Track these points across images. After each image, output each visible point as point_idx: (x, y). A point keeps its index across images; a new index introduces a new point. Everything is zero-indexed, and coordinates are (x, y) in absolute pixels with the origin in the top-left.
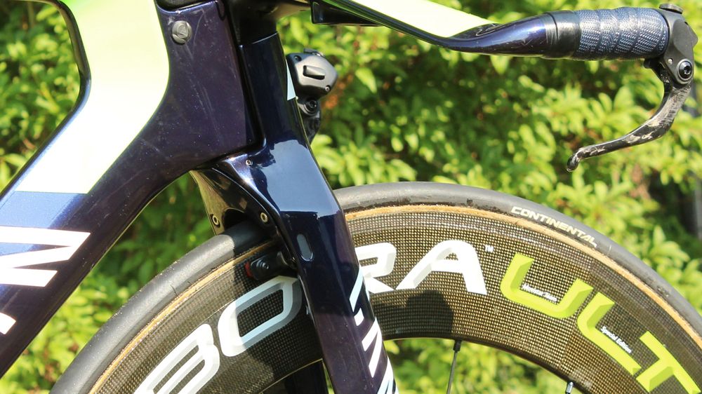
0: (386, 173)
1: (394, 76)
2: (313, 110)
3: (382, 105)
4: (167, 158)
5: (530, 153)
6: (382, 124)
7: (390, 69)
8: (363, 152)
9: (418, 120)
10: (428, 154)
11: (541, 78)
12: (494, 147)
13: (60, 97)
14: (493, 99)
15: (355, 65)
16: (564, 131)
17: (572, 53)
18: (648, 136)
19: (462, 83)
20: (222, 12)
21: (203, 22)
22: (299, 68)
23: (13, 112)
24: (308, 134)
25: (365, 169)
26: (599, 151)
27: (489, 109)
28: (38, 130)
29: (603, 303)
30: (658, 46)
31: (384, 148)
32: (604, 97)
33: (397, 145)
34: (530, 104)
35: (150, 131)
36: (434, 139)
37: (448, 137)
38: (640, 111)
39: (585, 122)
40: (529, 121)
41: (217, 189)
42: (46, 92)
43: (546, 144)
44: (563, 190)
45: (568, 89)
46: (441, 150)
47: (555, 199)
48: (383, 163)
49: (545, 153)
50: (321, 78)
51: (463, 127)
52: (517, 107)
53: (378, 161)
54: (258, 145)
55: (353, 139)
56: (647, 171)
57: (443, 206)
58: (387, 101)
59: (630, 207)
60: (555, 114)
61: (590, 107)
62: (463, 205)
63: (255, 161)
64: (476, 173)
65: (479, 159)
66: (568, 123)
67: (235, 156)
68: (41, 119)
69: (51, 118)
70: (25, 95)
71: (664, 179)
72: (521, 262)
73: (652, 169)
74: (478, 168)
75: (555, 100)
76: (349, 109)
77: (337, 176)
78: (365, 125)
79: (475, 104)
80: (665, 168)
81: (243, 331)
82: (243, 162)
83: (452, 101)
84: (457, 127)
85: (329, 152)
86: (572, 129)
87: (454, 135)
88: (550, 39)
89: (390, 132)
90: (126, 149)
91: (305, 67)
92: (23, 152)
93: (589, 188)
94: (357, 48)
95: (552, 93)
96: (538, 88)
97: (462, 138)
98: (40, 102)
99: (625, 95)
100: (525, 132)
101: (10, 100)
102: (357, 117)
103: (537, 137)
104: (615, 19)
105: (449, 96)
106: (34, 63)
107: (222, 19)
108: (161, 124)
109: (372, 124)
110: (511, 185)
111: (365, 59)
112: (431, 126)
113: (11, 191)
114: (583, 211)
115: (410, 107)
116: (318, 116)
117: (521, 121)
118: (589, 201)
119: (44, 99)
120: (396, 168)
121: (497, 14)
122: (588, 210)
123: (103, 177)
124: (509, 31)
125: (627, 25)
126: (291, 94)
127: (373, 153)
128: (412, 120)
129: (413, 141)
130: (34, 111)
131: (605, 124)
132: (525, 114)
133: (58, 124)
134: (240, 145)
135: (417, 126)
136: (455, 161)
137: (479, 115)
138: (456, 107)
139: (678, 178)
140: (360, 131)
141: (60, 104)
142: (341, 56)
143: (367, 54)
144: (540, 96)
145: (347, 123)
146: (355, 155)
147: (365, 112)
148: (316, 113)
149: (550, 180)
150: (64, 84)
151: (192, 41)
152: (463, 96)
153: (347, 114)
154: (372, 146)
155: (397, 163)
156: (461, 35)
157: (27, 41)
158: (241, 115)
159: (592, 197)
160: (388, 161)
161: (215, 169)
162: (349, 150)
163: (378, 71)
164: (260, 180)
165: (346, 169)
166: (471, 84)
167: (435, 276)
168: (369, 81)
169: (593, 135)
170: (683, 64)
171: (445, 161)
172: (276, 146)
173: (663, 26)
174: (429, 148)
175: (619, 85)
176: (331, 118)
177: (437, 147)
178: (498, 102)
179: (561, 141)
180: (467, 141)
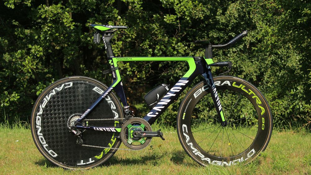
29: (244, 86)
72: (234, 83)
81: (204, 89)
167: (225, 84)
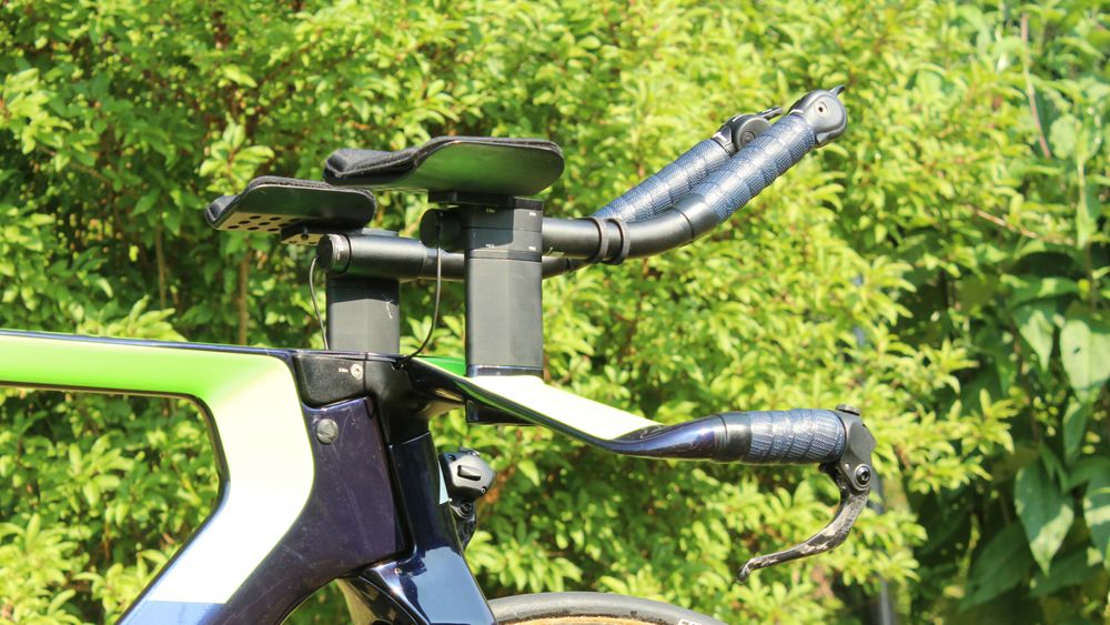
0: (550, 572)
1: (559, 468)
2: (468, 513)
3: (546, 498)
4: (311, 566)
5: (704, 552)
6: (545, 519)
7: (554, 461)
8: (525, 550)
9: (584, 515)
10: (595, 552)
11: (716, 472)
12: (666, 544)
13: (202, 489)
14: (665, 494)
15: (517, 456)
16: (740, 528)
17: (742, 457)
18: (824, 546)
19: (631, 476)
20: (371, 410)
21: (350, 420)
22: (453, 467)
23: (151, 504)
24: (462, 538)
25: (528, 568)
26: (772, 561)
27: (660, 504)
28: (178, 524)
30: (834, 450)
31: (548, 546)
32: (783, 492)
33: (562, 542)
34: (704, 499)
35: (294, 536)
36: (601, 536)
37: (616, 533)
38: (821, 507)
39: (762, 518)
40: (703, 517)
41: (365, 600)
42: (187, 484)
43: (721, 542)
44: (739, 591)
45: (744, 482)
46: (610, 548)
47: (730, 601)
48: (546, 560)
49: (720, 551)
50: (477, 478)
51: (632, 524)
52: (689, 502)
53: (541, 559)
54: (409, 552)
55: (515, 536)
56: (828, 571)
57: (605, 618)
58: (551, 495)
59: (810, 610)
60: (731, 510)
61: (768, 502)
62: (627, 616)
63: (405, 569)
64: (646, 572)
65: (649, 557)
66: (745, 519)
67: (384, 563)
68: (182, 512)
69: (193, 511)
70: (163, 486)
71: (847, 580)
73: (833, 569)
74: (648, 567)
75: (730, 495)
76: (511, 503)
77: (497, 575)
78: (528, 521)
79: (645, 499)
80: (847, 568)
82: (391, 570)
83: (621, 495)
84: (625, 523)
85: (488, 549)
86: (749, 525)
87: (623, 532)
88: (718, 442)
89: (555, 527)
90: (268, 557)
91: (459, 467)
92: (162, 548)
93: (766, 589)
94: (520, 438)
95: (728, 487)
96: (713, 482)
97: (632, 535)
98: (181, 493)
99: (805, 490)
100: (699, 529)
101: (149, 491)
102: (520, 511)
103: (710, 532)
104: (788, 421)
105: (617, 490)
106: (175, 451)
107: (370, 417)
108: (305, 529)
109: (535, 519)
110: (683, 586)
111: (529, 450)
112: (598, 522)
113: (144, 601)
114: (760, 613)
115: (575, 502)
116: (473, 519)
117: (694, 516)
118: (767, 603)
119: (185, 490)
120: (560, 566)
121: (668, 403)
122: (766, 613)
123: (242, 585)
124: (675, 434)
125: (801, 428)
126: (444, 498)
127: (536, 551)
128: (578, 515)
129: (578, 537)
130: (173, 503)
131: (784, 521)
132: (698, 509)
133: (201, 519)
134: (388, 552)
135: (584, 522)
136: (624, 560)
137: (650, 511)
138: (625, 502)
139: (861, 579)
140: (522, 527)
141: (203, 496)
142: (503, 447)
143: (529, 445)
144: (715, 490)
145: (508, 518)
146: (517, 553)
147: (528, 506)
148: (470, 516)
149: (725, 581)
150: (208, 474)
151: (338, 441)
152: (632, 490)
153: (509, 509)
154: (535, 543)
155: (562, 561)
156: (625, 437)
157: (166, 429)
158: (390, 520)
159: (770, 599)
160: (551, 559)
161: (361, 577)
162: (510, 547)
163: (542, 464)
164: (411, 590)
165: (507, 566)
166: (641, 477)
168: (532, 474)
169: (770, 532)
170: (860, 469)
171: (613, 560)
172: (427, 553)
173: (839, 429)
174: (596, 546)
175: (800, 479)
176: (491, 512)
177: (604, 545)
178: (670, 497)
179: (737, 539)
180: (637, 538)
